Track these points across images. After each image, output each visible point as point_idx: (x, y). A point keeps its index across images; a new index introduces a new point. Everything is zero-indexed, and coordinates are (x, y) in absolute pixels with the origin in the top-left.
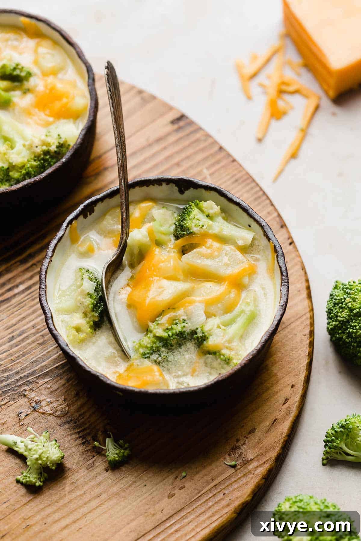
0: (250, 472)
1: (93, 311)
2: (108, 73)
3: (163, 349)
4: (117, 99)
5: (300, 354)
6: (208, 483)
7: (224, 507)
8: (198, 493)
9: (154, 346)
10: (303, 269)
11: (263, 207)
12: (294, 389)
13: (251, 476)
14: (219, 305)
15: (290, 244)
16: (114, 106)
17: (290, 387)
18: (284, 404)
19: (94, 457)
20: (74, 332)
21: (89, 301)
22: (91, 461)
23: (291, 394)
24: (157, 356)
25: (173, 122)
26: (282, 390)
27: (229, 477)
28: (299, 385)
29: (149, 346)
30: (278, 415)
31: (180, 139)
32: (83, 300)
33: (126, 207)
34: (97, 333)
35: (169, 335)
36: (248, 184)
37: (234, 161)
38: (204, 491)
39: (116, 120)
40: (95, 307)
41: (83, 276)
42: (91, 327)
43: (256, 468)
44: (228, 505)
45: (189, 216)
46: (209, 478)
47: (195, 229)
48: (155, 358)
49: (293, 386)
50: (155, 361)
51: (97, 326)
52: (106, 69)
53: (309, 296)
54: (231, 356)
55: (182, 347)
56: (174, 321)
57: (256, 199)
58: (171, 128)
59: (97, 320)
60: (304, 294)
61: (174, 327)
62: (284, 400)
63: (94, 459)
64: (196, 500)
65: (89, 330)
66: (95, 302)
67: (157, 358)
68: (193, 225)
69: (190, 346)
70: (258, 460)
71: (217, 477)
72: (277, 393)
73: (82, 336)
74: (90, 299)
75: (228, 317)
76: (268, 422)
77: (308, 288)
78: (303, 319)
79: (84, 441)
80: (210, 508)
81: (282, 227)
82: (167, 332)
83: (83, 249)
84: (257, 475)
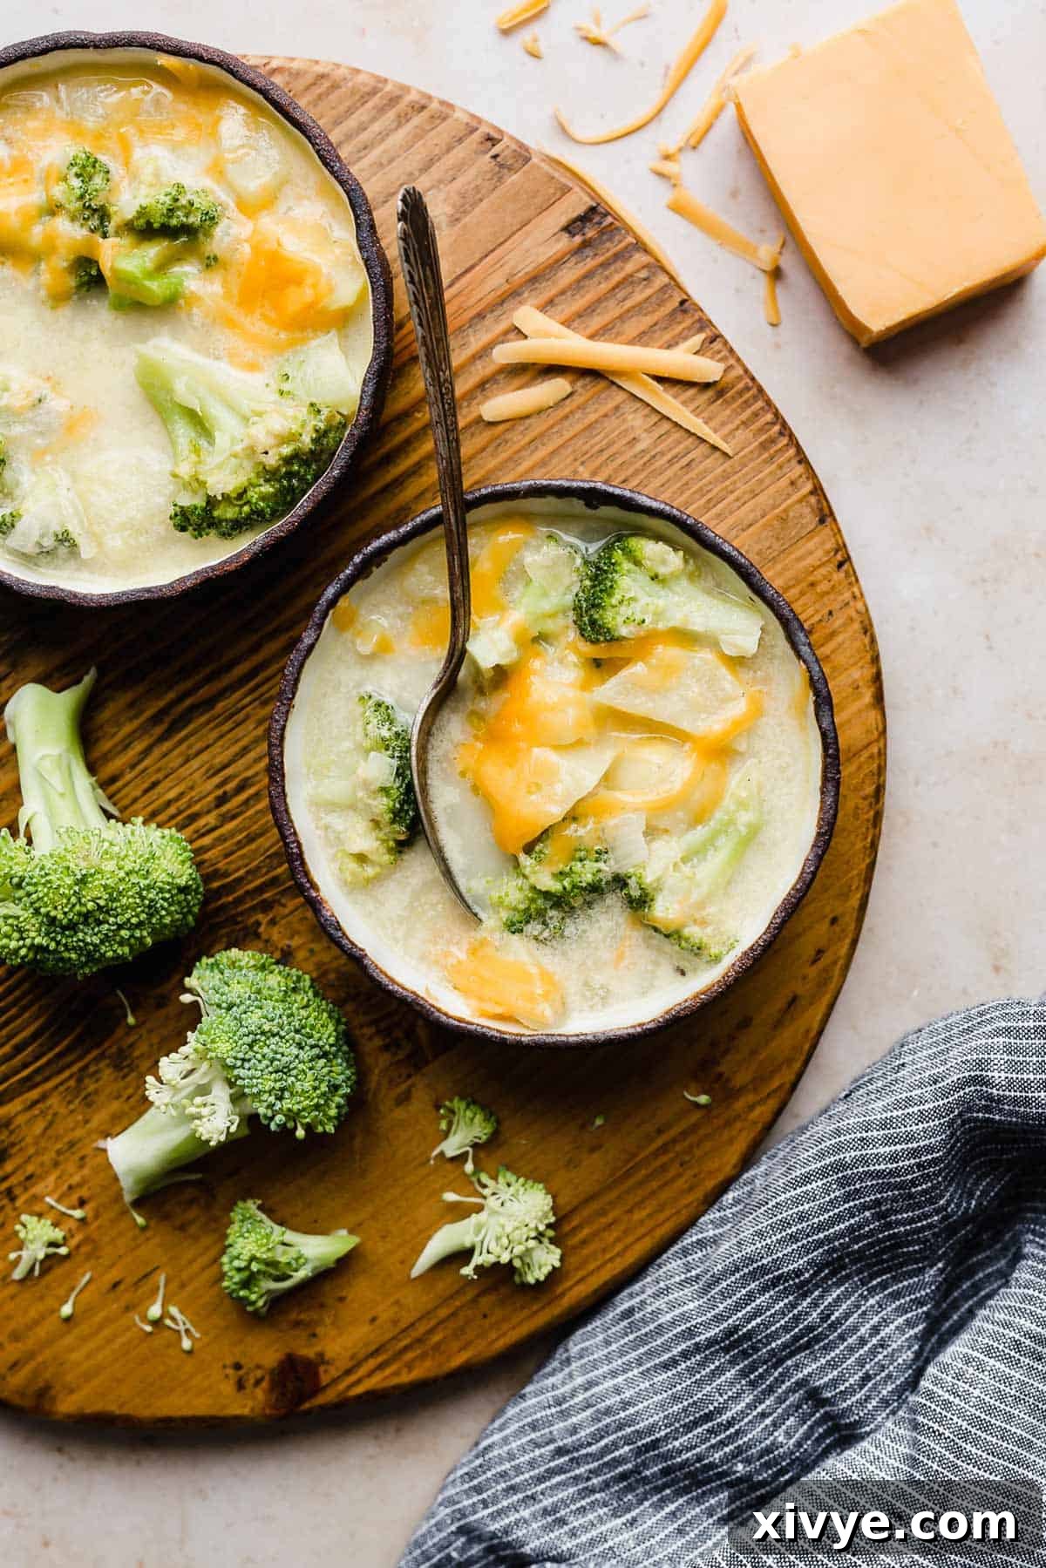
0: (739, 1116)
1: (393, 822)
2: (405, 233)
3: (552, 913)
4: (432, 291)
5: (853, 844)
6: (650, 1139)
7: (683, 1192)
8: (628, 1161)
9: (533, 906)
10: (865, 633)
11: (780, 467)
12: (837, 928)
13: (739, 1125)
14: (680, 814)
15: (840, 565)
16: (424, 322)
17: (827, 921)
18: (814, 962)
19: (409, 1076)
20: (353, 866)
21: (382, 805)
22: (404, 1087)
23: (830, 940)
24: (540, 927)
25: (568, 229)
26: (810, 928)
27: (694, 1128)
28: (847, 919)
29: (522, 907)
30: (801, 989)
31: (588, 275)
32: (370, 801)
33: (462, 573)
34: (405, 857)
35: (565, 888)
36: (747, 404)
37: (716, 337)
38: (642, 1155)
39: (431, 357)
40: (397, 815)
41: (369, 727)
42: (390, 851)
43: (752, 1108)
44: (691, 1189)
45: (610, 595)
46: (649, 1128)
47: (624, 631)
48: (536, 933)
49: (834, 921)
50: (536, 938)
51: (402, 847)
52: (399, 220)
53: (879, 698)
54: (705, 940)
55: (595, 906)
56: (578, 854)
57: (764, 446)
58: (565, 243)
59: (402, 837)
60: (868, 696)
61: (578, 866)
62: (813, 953)
63: (409, 1082)
64: (627, 1175)
65: (387, 858)
66: (398, 806)
67: (541, 933)
68: (620, 620)
69: (613, 900)
70: (755, 1090)
71: (669, 1126)
72: (799, 935)
73: (370, 871)
74: (385, 800)
75: (700, 833)
76: (780, 1003)
77: (877, 678)
78: (862, 759)
79: (388, 1040)
80: (653, 1193)
81: (822, 521)
82: (561, 881)
83: (365, 649)
84: (755, 1123)
